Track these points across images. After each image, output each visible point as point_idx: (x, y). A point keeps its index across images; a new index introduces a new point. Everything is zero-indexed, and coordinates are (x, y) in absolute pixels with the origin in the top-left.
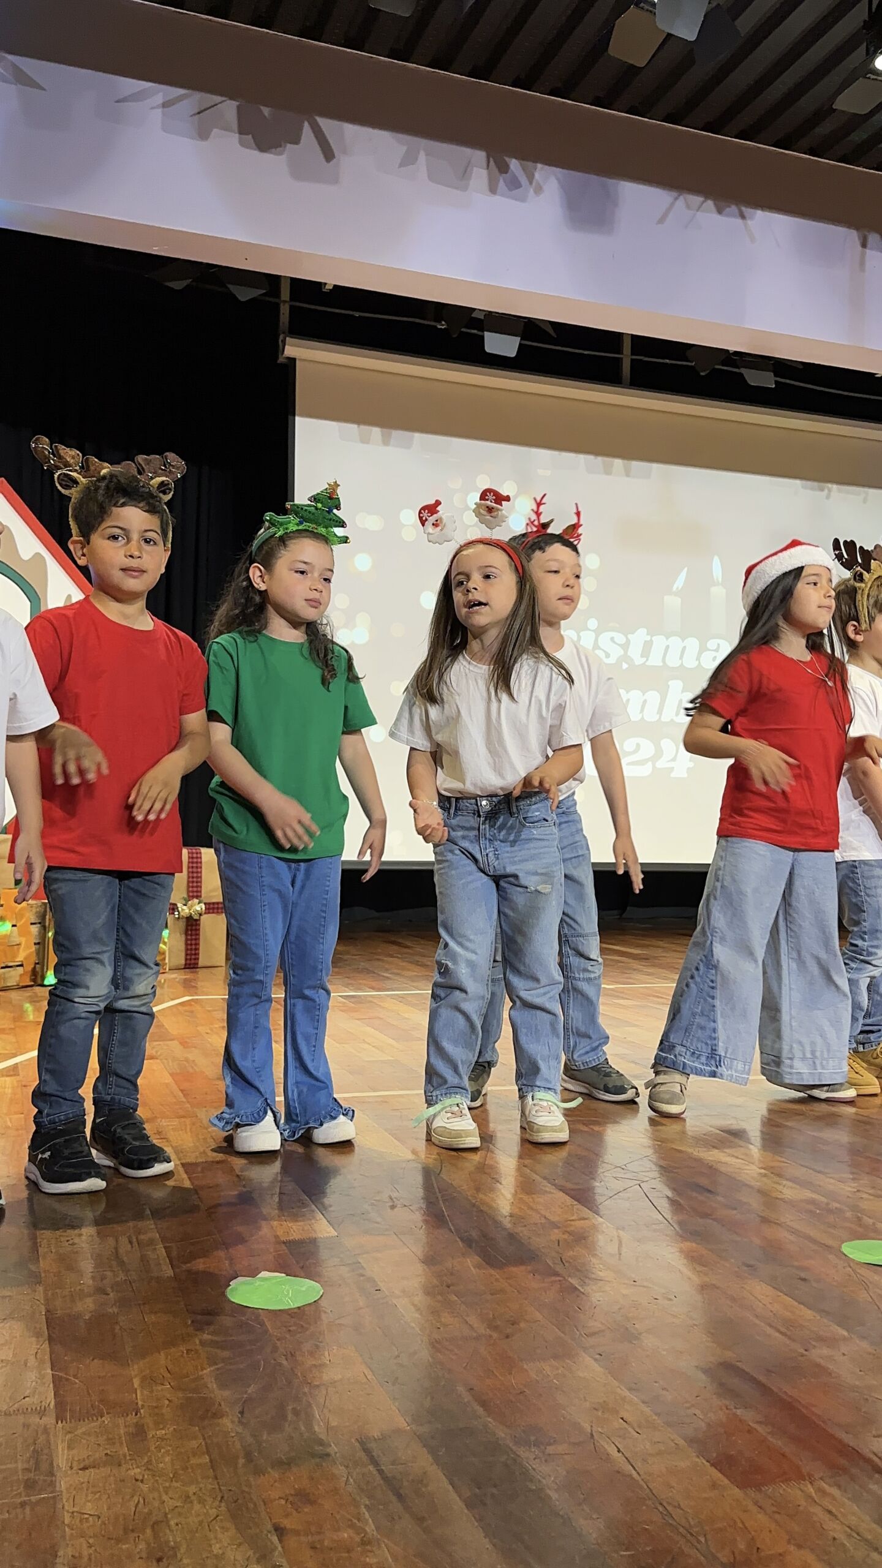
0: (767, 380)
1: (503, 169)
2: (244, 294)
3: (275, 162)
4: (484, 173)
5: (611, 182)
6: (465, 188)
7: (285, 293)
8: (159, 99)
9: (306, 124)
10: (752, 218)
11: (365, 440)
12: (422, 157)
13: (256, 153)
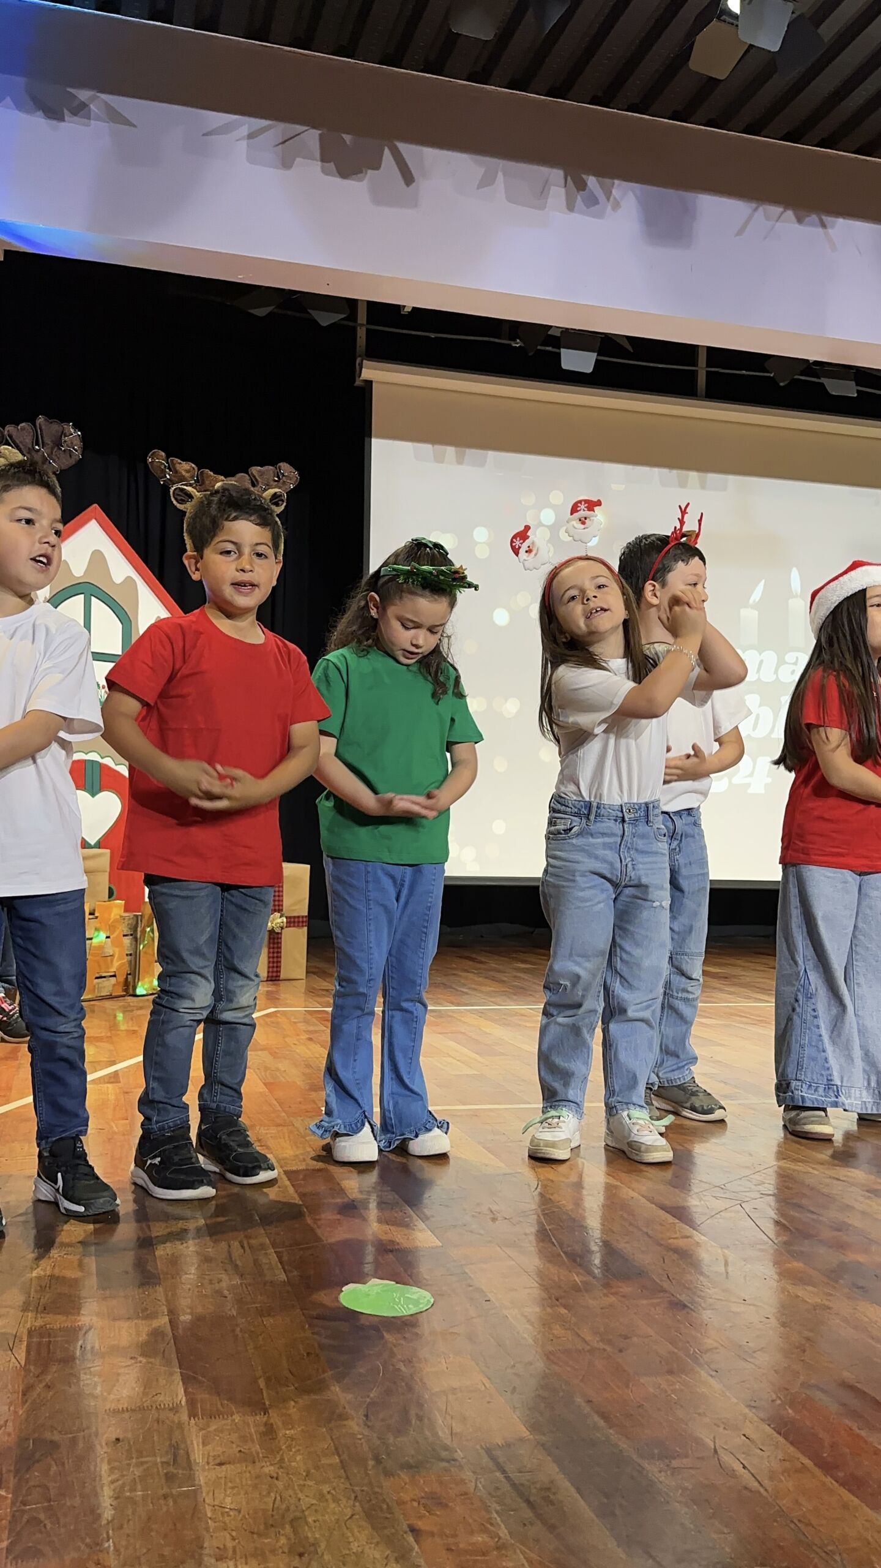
0: (849, 389)
1: (581, 186)
2: (325, 319)
3: (357, 189)
4: (562, 191)
5: (689, 195)
6: (542, 207)
7: (362, 316)
8: (244, 131)
9: (387, 152)
10: (833, 227)
11: (439, 459)
12: (500, 175)
13: (338, 180)
